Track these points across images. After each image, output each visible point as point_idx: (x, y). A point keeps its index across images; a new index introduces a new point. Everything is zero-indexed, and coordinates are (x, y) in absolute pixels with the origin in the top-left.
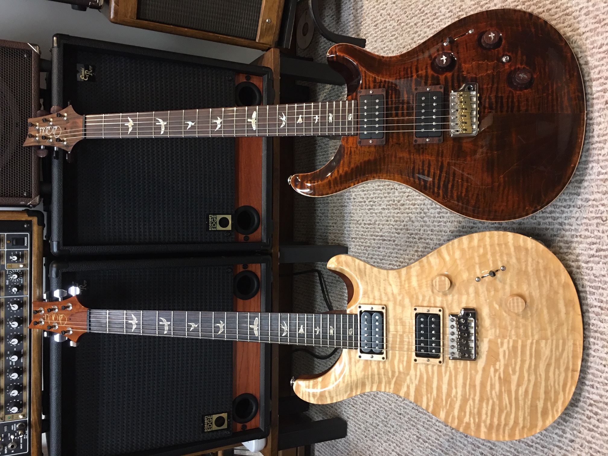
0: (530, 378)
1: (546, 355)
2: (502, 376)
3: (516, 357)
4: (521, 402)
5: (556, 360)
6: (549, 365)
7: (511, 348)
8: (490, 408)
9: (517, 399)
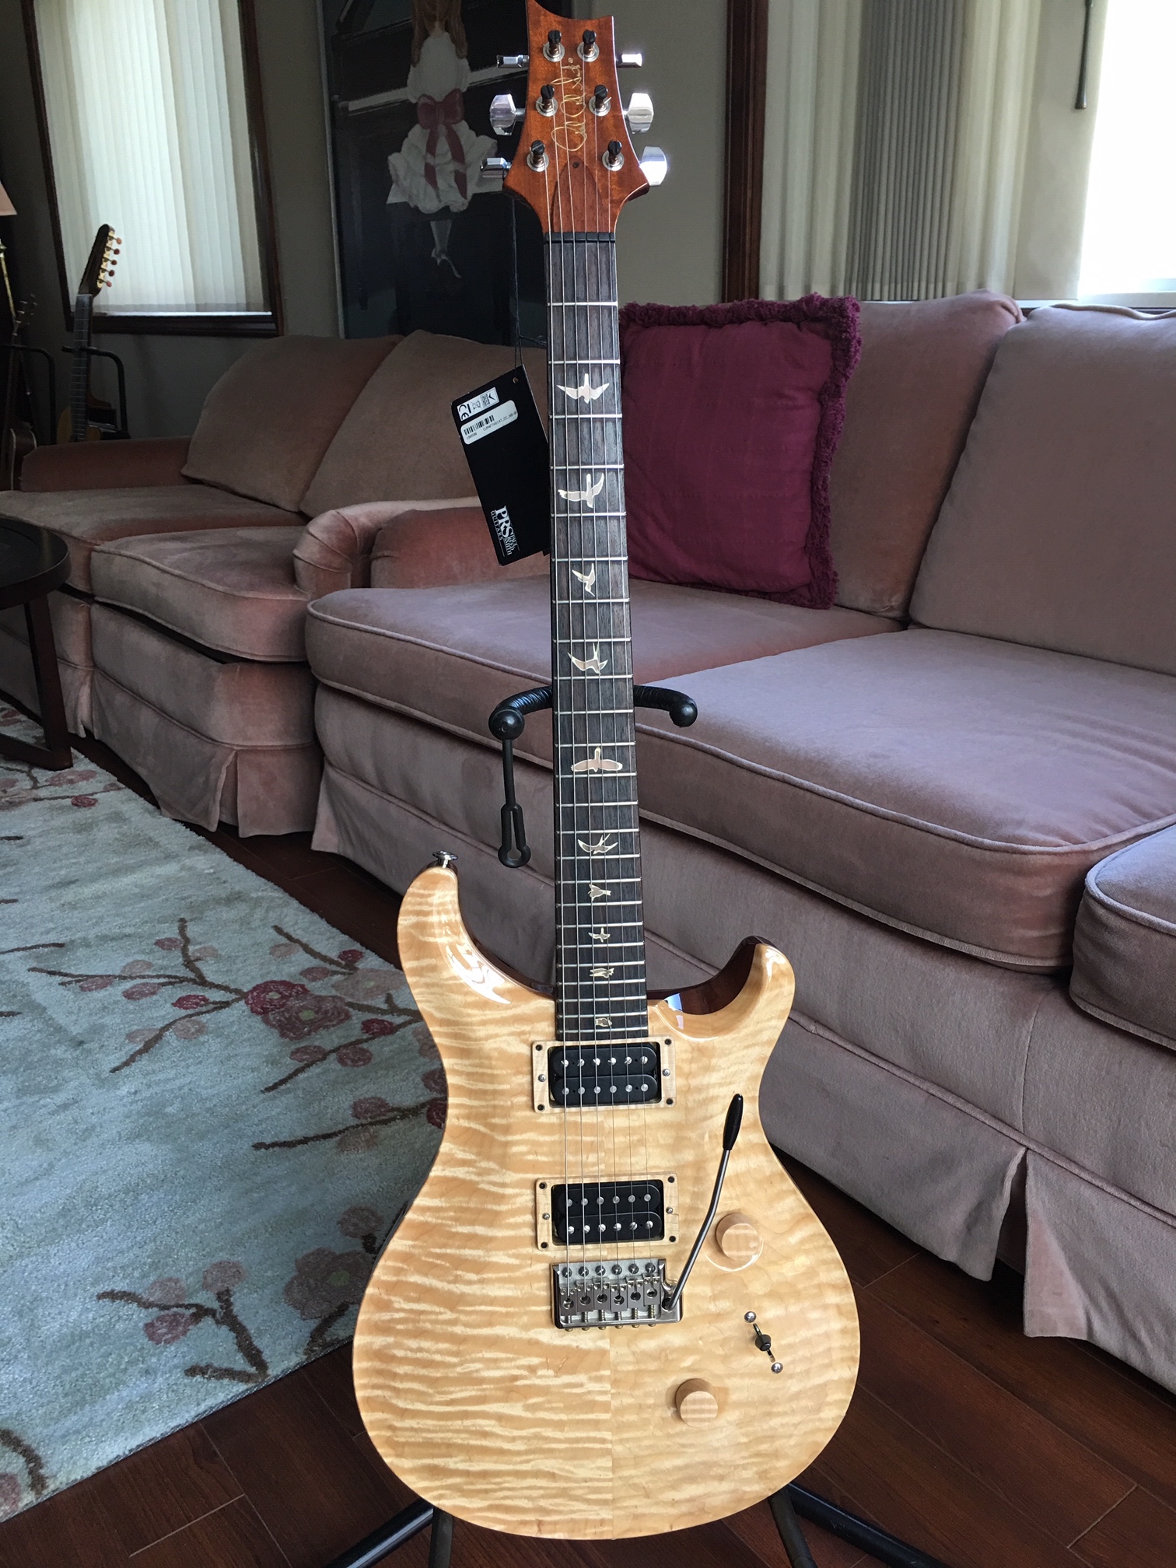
0: (519, 1442)
1: (575, 1470)
2: (519, 1383)
3: (568, 1409)
4: (458, 1424)
5: (565, 1489)
6: (552, 1476)
7: (589, 1397)
8: (438, 1357)
9: (465, 1415)
